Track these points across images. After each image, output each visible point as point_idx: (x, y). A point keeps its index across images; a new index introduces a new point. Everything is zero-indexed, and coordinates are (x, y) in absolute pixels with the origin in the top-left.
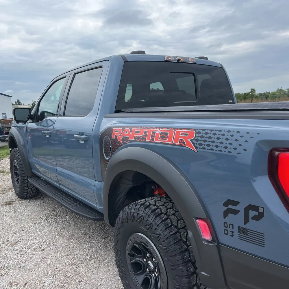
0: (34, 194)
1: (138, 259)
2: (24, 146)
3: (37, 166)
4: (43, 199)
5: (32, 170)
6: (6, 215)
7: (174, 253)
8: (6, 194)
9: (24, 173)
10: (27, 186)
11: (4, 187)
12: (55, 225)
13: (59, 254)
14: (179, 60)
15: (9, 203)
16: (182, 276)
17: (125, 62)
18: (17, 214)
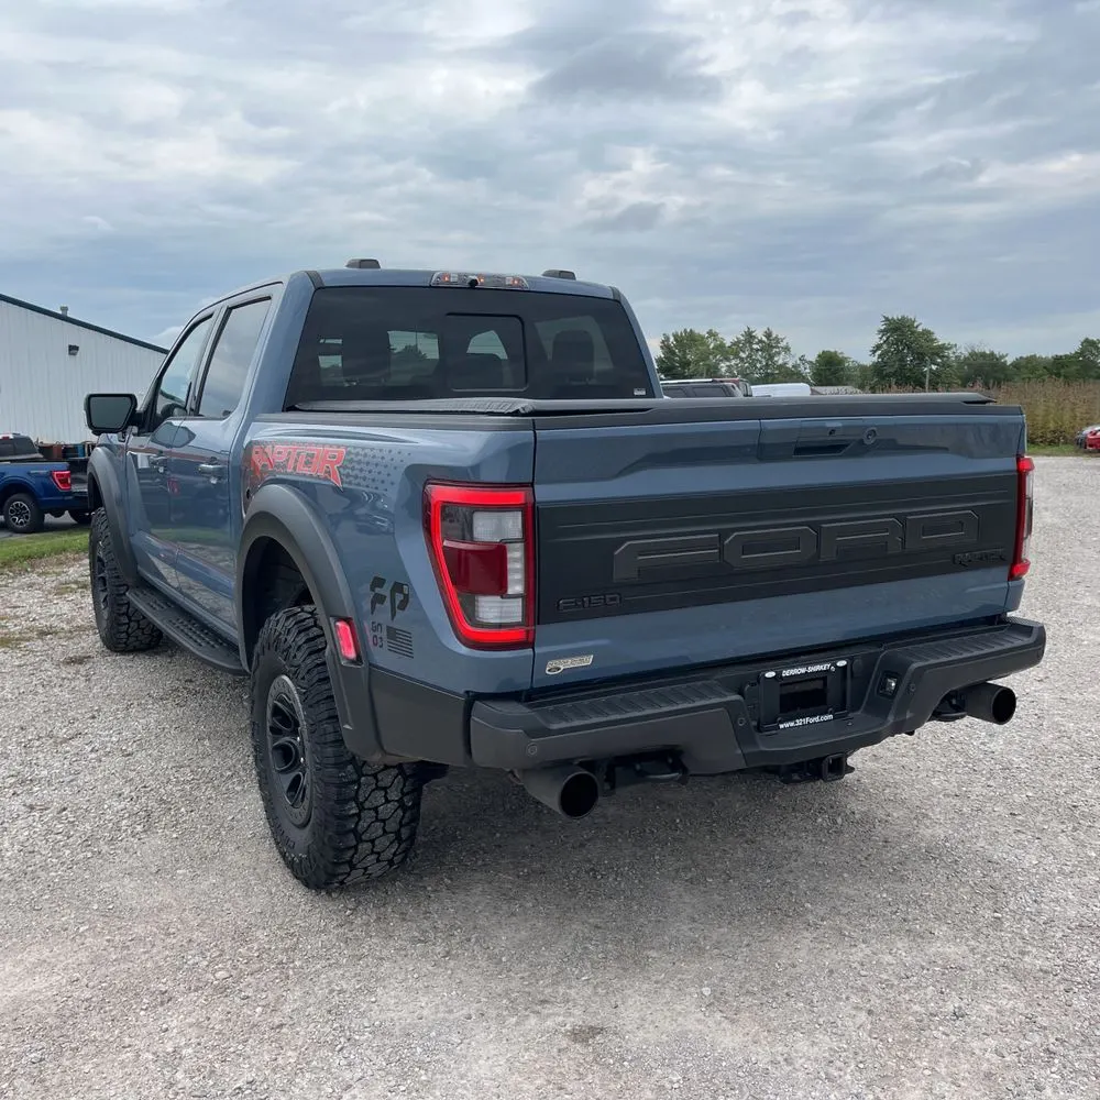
0: (147, 641)
1: (287, 738)
2: (120, 502)
3: (156, 561)
4: (171, 657)
5: (139, 568)
6: (60, 686)
7: (316, 699)
8: (76, 640)
9: (118, 577)
10: (126, 614)
11: (79, 622)
12: (179, 711)
13: (163, 764)
14: (473, 283)
15: (80, 661)
16: (325, 743)
17: (317, 289)
18: (91, 685)
